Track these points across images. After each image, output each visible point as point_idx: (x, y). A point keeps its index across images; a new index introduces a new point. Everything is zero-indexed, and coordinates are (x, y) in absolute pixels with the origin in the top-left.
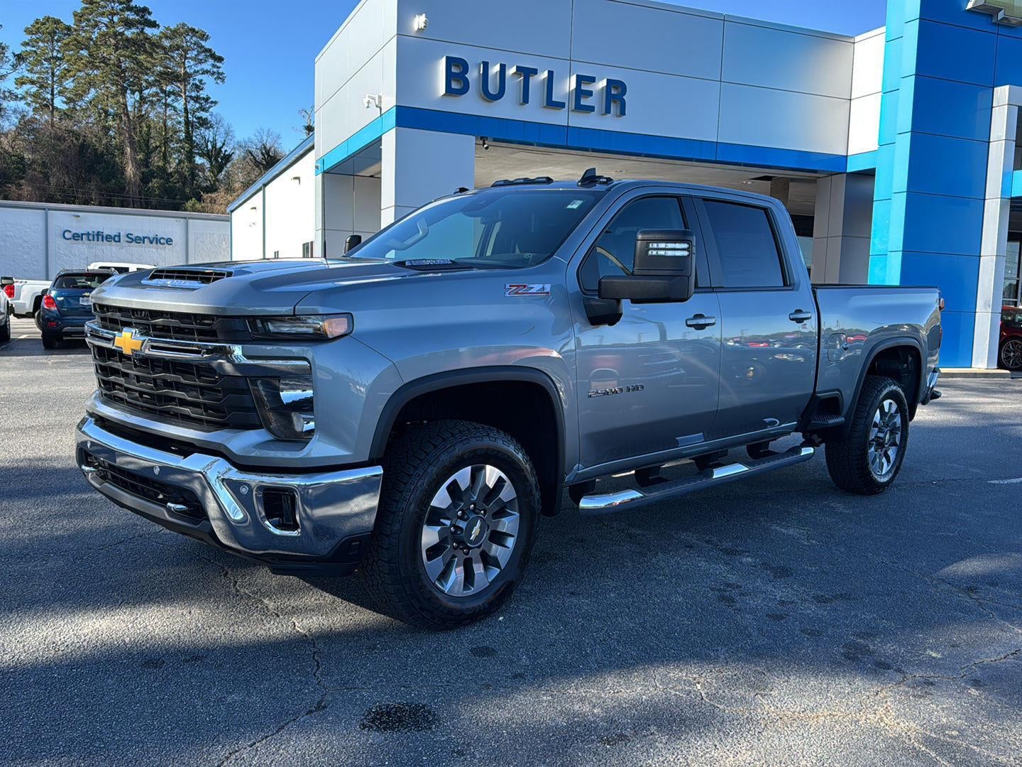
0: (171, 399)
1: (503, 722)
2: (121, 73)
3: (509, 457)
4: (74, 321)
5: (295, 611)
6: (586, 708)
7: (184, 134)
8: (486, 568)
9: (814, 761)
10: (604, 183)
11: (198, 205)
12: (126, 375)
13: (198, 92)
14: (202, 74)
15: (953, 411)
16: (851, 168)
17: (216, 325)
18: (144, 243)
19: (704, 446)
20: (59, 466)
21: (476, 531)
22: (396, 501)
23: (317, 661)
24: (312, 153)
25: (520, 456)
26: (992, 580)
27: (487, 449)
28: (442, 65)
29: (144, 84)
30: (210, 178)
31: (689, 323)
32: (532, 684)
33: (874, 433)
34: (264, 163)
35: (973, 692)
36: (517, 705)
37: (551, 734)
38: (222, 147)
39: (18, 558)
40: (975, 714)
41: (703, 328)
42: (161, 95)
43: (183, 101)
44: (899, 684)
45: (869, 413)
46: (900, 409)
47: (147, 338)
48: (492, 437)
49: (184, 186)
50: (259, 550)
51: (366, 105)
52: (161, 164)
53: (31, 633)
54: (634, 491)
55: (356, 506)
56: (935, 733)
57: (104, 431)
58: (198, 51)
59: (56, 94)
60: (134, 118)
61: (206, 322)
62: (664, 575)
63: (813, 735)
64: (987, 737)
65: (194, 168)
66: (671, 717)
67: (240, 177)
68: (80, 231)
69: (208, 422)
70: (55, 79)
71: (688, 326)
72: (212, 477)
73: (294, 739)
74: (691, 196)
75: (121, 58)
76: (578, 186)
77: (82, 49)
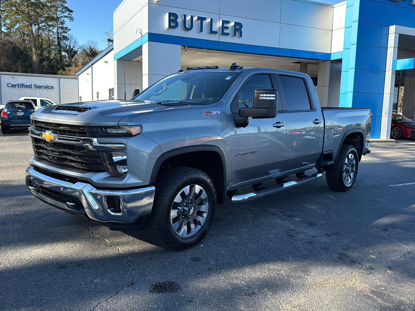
0: (66, 160)
1: (206, 288)
2: (30, 17)
3: (204, 181)
4: (15, 122)
5: (118, 244)
6: (239, 282)
7: (57, 43)
8: (195, 226)
9: (330, 301)
10: (240, 69)
11: (64, 73)
12: (46, 149)
13: (63, 25)
14: (64, 17)
15: (374, 156)
16: (332, 58)
17: (86, 130)
18: (42, 88)
19: (279, 174)
20: (15, 184)
21: (192, 211)
22: (160, 200)
23: (129, 265)
24: (113, 51)
25: (209, 181)
26: (393, 226)
27: (196, 178)
28: (167, 16)
29: (40, 22)
30: (68, 61)
31: (274, 125)
32: (216, 272)
33: (345, 167)
34: (91, 54)
35: (389, 271)
36: (211, 281)
37: (226, 293)
38: (73, 48)
39: (2, 224)
40: (390, 281)
41: (280, 128)
42: (47, 26)
43: (56, 29)
44: (360, 269)
45: (343, 159)
46: (355, 158)
47: (56, 135)
48: (198, 173)
49: (57, 64)
50: (105, 221)
51: (136, 32)
52: (47, 55)
53: (11, 256)
54: (253, 193)
55: (144, 202)
56: (375, 288)
57: (38, 172)
58: (62, 8)
59: (2, 26)
60: (36, 36)
61: (81, 128)
62: (265, 226)
63: (328, 291)
64: (395, 290)
65: (62, 57)
66: (272, 284)
67: (81, 61)
68: (15, 84)
69: (83, 169)
70: (2, 19)
71: (274, 127)
72: (86, 192)
73: (123, 297)
74: (274, 74)
75: (30, 11)
76: (229, 70)
77: (13, 7)
